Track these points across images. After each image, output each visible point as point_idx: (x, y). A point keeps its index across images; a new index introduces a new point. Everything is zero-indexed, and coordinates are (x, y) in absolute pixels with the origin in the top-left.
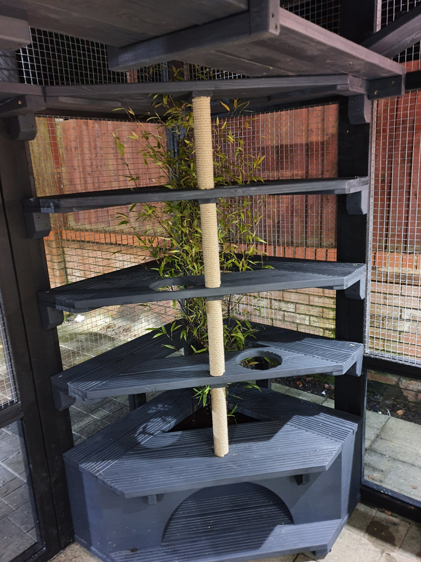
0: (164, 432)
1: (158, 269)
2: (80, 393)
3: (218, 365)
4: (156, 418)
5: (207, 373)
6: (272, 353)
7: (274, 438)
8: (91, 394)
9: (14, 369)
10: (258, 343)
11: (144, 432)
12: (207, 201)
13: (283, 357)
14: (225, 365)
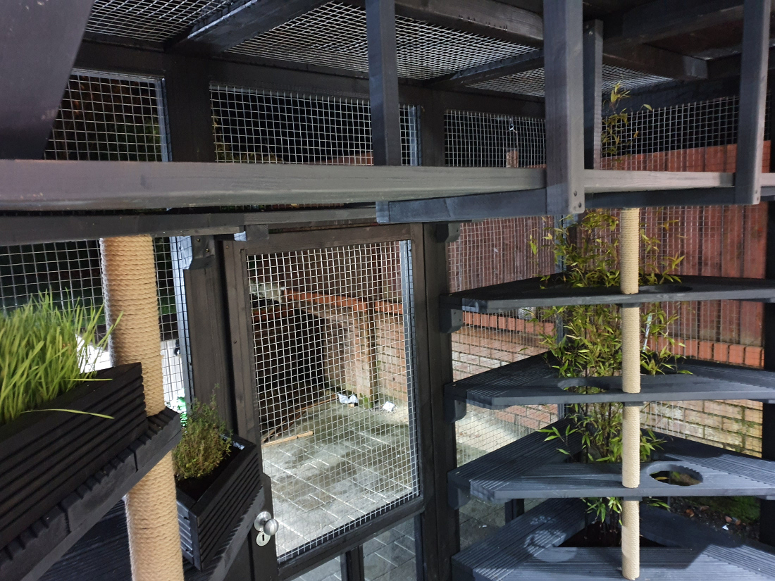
0: (554, 546)
1: (558, 367)
2: (485, 492)
3: (633, 475)
4: (542, 530)
5: (619, 484)
6: (687, 468)
7: (690, 567)
8: (498, 494)
9: (420, 461)
10: (667, 455)
11: (532, 543)
12: (632, 305)
13: (702, 474)
14: (640, 476)
